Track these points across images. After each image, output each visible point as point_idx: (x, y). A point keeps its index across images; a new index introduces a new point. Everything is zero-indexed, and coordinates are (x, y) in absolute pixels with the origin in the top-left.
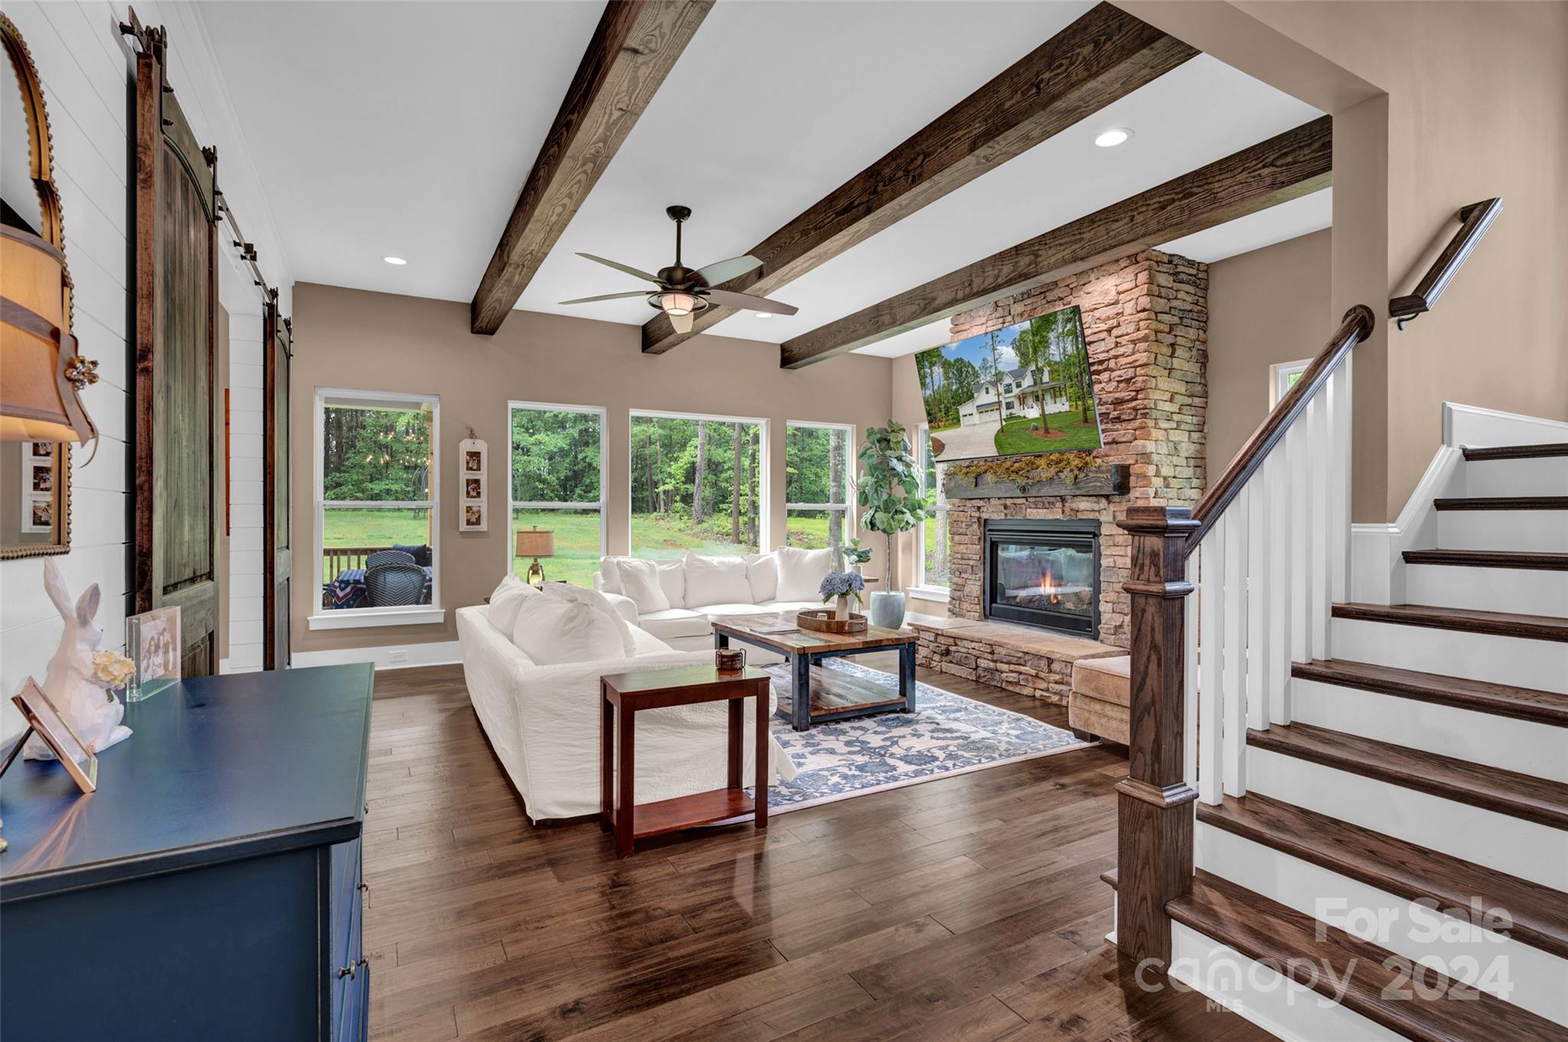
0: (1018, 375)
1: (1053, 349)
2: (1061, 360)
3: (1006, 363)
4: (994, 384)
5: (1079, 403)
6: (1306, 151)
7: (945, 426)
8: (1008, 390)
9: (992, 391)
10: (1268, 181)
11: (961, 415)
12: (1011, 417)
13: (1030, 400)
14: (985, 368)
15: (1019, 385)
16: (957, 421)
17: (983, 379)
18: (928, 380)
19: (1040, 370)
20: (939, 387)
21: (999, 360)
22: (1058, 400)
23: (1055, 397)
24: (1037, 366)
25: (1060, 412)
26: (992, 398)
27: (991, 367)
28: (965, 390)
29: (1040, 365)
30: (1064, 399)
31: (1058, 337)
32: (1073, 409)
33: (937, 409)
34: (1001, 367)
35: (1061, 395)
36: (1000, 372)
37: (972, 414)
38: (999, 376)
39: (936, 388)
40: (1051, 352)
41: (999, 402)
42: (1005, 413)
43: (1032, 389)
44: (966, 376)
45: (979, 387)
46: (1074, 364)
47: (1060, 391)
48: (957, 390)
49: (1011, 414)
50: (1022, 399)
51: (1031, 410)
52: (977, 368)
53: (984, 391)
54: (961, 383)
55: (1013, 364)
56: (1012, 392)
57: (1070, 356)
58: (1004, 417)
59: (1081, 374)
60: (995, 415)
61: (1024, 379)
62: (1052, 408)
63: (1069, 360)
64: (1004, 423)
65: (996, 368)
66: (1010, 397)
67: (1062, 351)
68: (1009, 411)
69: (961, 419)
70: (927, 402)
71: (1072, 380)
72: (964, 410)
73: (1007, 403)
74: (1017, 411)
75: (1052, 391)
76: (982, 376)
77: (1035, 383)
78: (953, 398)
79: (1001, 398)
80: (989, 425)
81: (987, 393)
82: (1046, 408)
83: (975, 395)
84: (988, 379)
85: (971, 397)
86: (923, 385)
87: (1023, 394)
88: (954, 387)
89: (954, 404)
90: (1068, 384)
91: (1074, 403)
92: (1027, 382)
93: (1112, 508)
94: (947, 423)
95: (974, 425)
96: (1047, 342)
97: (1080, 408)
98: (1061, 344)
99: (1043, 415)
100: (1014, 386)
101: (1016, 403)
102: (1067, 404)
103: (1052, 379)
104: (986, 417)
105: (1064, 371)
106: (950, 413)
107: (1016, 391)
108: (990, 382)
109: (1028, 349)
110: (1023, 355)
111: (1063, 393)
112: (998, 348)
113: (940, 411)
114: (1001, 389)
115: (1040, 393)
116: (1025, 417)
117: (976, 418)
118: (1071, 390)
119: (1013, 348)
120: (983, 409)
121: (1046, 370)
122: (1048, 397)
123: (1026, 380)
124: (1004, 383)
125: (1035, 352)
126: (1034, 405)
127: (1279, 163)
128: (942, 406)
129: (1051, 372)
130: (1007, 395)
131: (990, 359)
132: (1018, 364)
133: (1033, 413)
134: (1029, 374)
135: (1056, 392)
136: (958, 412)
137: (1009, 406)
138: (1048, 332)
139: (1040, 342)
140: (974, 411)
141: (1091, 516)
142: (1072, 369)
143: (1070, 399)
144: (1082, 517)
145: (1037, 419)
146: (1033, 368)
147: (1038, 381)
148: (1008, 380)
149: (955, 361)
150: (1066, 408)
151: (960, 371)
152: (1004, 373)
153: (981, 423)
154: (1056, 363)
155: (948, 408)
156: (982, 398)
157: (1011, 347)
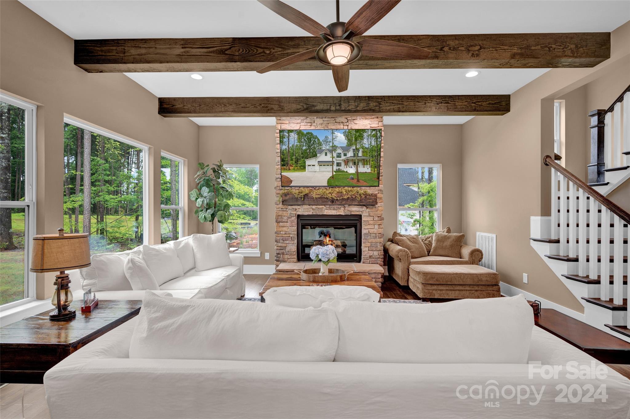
0: (345, 149)
1: (365, 141)
2: (369, 147)
3: (339, 142)
4: (331, 151)
5: (376, 169)
6: (485, 103)
7: (294, 169)
8: (339, 156)
9: (329, 155)
10: (474, 108)
11: (307, 164)
12: (338, 171)
13: (351, 164)
14: (326, 141)
15: (345, 155)
16: (303, 168)
17: (324, 147)
18: (285, 140)
19: (358, 150)
20: (293, 146)
21: (335, 139)
22: (365, 166)
23: (364, 164)
24: (356, 147)
25: (366, 172)
26: (328, 158)
27: (330, 142)
28: (311, 151)
29: (358, 147)
30: (368, 166)
31: (368, 136)
32: (373, 172)
33: (289, 158)
34: (336, 143)
35: (367, 164)
36: (335, 146)
37: (314, 165)
38: (334, 148)
39: (290, 145)
40: (364, 142)
41: (333, 162)
42: (335, 168)
43: (352, 158)
44: (313, 143)
45: (321, 151)
46: (375, 151)
47: (367, 162)
48: (306, 150)
49: (339, 169)
50: (347, 162)
51: (350, 169)
52: (321, 141)
53: (324, 154)
54: (309, 146)
55: (344, 143)
56: (341, 157)
57: (373, 146)
58: (335, 170)
59: (378, 156)
60: (329, 168)
61: (348, 152)
62: (362, 169)
63: (372, 148)
64: (334, 173)
65: (333, 143)
66: (340, 160)
67: (369, 143)
68: (338, 168)
69: (307, 167)
70: (282, 153)
71: (373, 158)
72: (308, 162)
73: (337, 163)
74: (343, 168)
75: (363, 161)
76: (324, 146)
77: (354, 156)
78: (302, 154)
79: (334, 160)
80: (325, 173)
81: (326, 155)
82: (359, 168)
83: (318, 155)
84: (327, 148)
85: (315, 156)
86: (281, 142)
87: (347, 160)
88: (304, 148)
89: (303, 158)
90: (371, 159)
91: (373, 169)
92: (350, 154)
93: (368, 210)
94: (296, 168)
95: (315, 172)
96: (362, 137)
97: (376, 172)
98: (369, 140)
99: (357, 172)
100: (342, 155)
101: (343, 164)
102: (370, 169)
103: (363, 156)
104: (323, 168)
105: (370, 153)
106: (299, 162)
107: (343, 157)
108: (328, 150)
109: (352, 138)
110: (349, 140)
111: (368, 163)
112: (335, 133)
113: (292, 160)
114: (335, 155)
115: (356, 161)
116: (347, 172)
117: (317, 168)
118: (372, 163)
119: (344, 135)
120: (321, 163)
121: (361, 150)
122: (360, 164)
123: (350, 153)
124: (336, 152)
125: (356, 140)
126: (353, 167)
127: (477, 103)
128: (294, 157)
129: (363, 152)
130: (338, 159)
131: (330, 138)
132: (346, 144)
133: (352, 170)
134: (351, 150)
135: (365, 162)
136: (305, 163)
137: (338, 164)
138: (363, 132)
139: (359, 136)
140: (316, 164)
141: (358, 213)
142: (374, 153)
143: (371, 167)
144: (353, 214)
145: (354, 174)
146: (354, 148)
147: (356, 155)
148: (339, 151)
149: (307, 133)
150: (369, 170)
151: (310, 140)
152: (337, 147)
153: (320, 171)
154: (366, 148)
155: (298, 159)
156: (322, 157)
157: (343, 134)
